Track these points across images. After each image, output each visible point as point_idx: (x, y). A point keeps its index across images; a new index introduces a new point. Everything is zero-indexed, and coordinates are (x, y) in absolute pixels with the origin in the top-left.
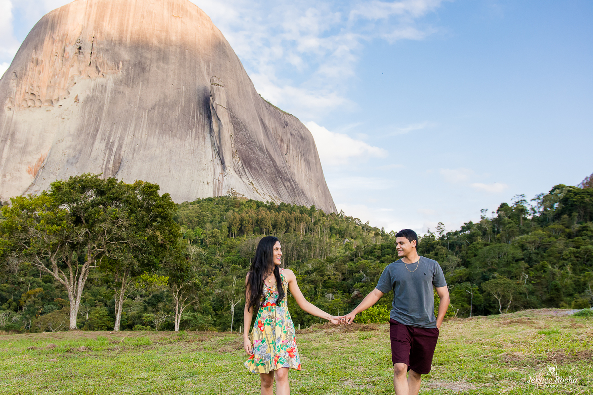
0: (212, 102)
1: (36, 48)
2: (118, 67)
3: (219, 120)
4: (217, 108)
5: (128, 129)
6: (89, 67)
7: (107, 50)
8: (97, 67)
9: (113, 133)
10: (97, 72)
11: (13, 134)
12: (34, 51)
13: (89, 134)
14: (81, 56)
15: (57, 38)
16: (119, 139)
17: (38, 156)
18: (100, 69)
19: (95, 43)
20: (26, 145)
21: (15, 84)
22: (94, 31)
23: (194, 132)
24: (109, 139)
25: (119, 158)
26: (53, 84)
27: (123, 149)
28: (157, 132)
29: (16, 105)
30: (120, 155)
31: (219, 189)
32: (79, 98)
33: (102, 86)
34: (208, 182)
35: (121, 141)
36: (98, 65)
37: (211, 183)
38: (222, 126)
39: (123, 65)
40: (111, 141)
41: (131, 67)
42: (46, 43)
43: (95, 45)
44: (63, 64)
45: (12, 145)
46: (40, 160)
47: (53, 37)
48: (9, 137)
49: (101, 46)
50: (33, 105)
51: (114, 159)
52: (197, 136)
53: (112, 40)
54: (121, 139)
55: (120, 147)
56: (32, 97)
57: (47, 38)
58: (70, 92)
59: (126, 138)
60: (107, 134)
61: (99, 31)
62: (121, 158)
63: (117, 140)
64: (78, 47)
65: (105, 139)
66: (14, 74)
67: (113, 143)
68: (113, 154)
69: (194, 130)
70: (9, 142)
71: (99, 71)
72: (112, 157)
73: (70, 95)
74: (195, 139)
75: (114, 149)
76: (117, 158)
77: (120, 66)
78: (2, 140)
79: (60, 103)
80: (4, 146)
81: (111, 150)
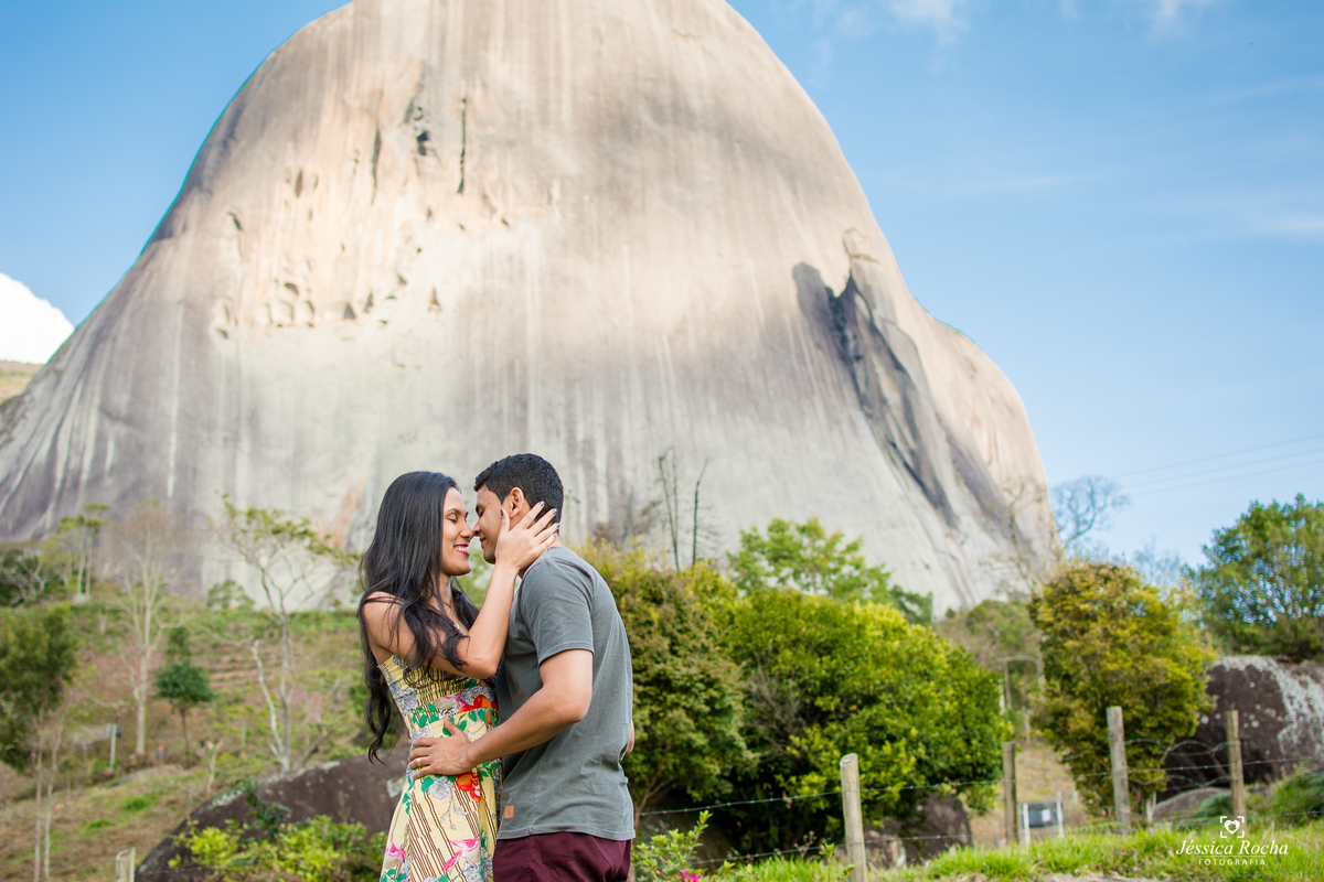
0: (866, 312)
1: (295, 137)
2: (550, 198)
3: (898, 366)
4: (886, 330)
5: (624, 399)
6: (459, 196)
7: (511, 144)
8: (485, 197)
9: (579, 410)
10: (487, 212)
11: (254, 419)
12: (290, 145)
13: (499, 415)
14: (429, 160)
15: (355, 104)
16: (607, 433)
17: (341, 490)
18: (495, 202)
19: (469, 119)
20: (301, 452)
21: (235, 253)
22: (463, 83)
23: (820, 408)
24: (571, 432)
25: (622, 491)
26: (349, 251)
27: (628, 460)
28: (713, 407)
29: (241, 320)
30: (623, 482)
31: (964, 582)
32: (440, 298)
33: (510, 258)
34: (927, 561)
35: (613, 439)
36: (489, 192)
37: (934, 564)
38: (913, 387)
39: (563, 191)
40: (580, 436)
41: (586, 198)
42: (326, 120)
43: (471, 127)
44: (375, 185)
45: (256, 454)
46: (347, 502)
47: (343, 102)
48: (244, 430)
49: (491, 130)
50: (287, 320)
51: (610, 495)
52: (834, 422)
53: (519, 111)
54: (611, 429)
55: (616, 456)
56: (287, 295)
57: (329, 104)
58: (406, 276)
59: (626, 428)
60: (561, 414)
61: (478, 82)
62: (628, 490)
63: (599, 436)
64: (419, 133)
65: (558, 433)
66: (230, 220)
67: (589, 444)
68: (601, 478)
69: (817, 399)
70: (246, 444)
71: (493, 211)
72: (602, 491)
73: (408, 288)
74: (830, 429)
75: (600, 463)
76: (617, 492)
77: (556, 193)
78: (226, 440)
79: (381, 310)
80: (234, 457)
81: (589, 467)
